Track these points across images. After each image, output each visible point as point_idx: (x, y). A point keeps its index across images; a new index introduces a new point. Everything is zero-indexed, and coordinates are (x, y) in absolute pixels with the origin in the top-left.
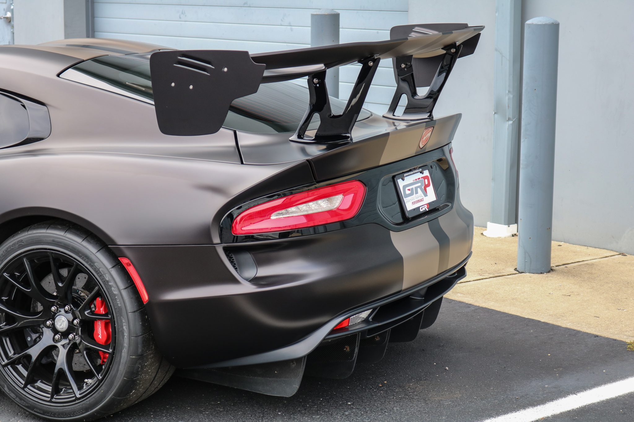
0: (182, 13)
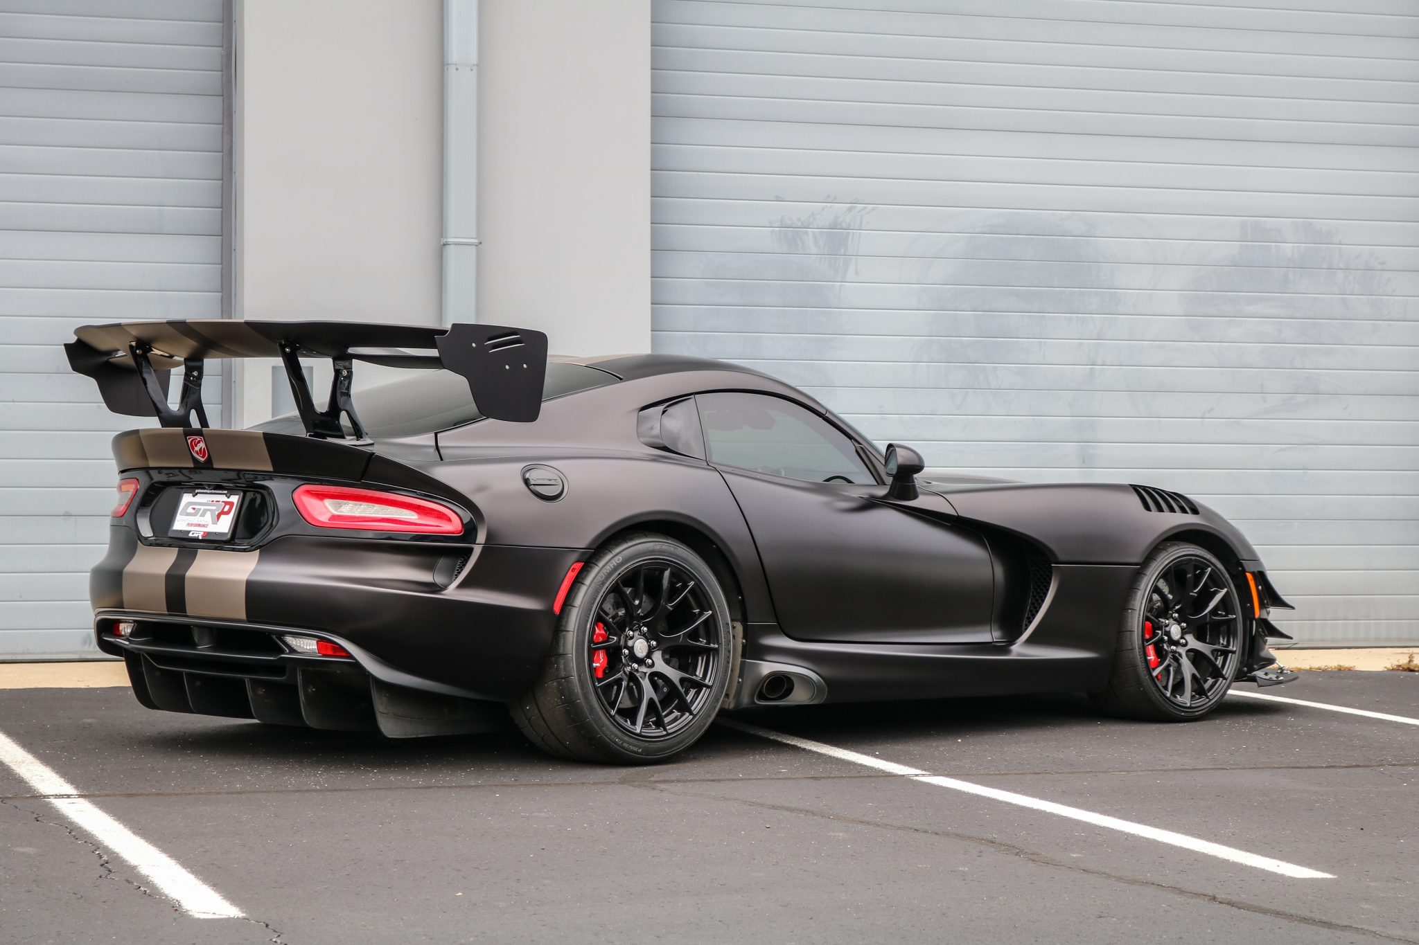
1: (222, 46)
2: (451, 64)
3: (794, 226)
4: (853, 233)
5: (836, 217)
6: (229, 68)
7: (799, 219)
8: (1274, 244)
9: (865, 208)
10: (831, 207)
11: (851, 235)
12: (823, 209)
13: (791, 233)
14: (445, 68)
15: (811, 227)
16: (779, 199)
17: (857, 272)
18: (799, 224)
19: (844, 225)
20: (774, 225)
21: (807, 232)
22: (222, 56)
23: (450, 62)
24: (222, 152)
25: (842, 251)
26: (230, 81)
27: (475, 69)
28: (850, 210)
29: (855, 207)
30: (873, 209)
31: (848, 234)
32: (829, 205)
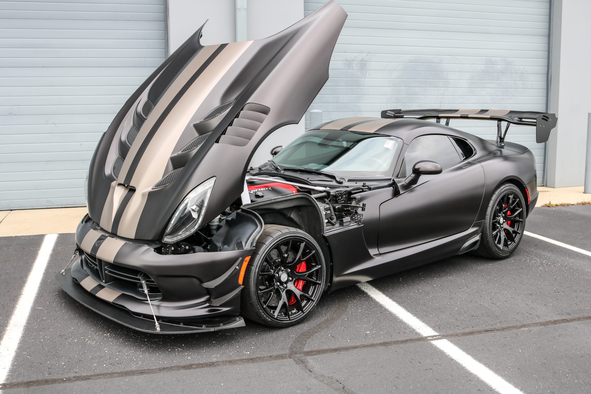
1: (164, 5)
2: (238, 9)
4: (368, 63)
5: (363, 58)
6: (166, 12)
7: (351, 59)
8: (495, 66)
9: (372, 55)
10: (361, 55)
11: (367, 64)
12: (359, 55)
13: (349, 63)
14: (236, 10)
15: (355, 61)
16: (345, 52)
17: (369, 75)
18: (351, 60)
19: (365, 60)
20: (343, 61)
21: (354, 63)
22: (164, 8)
23: (237, 8)
24: (165, 40)
25: (365, 69)
26: (167, 16)
27: (246, 10)
28: (367, 55)
29: (369, 54)
30: (374, 55)
31: (366, 63)
32: (360, 54)
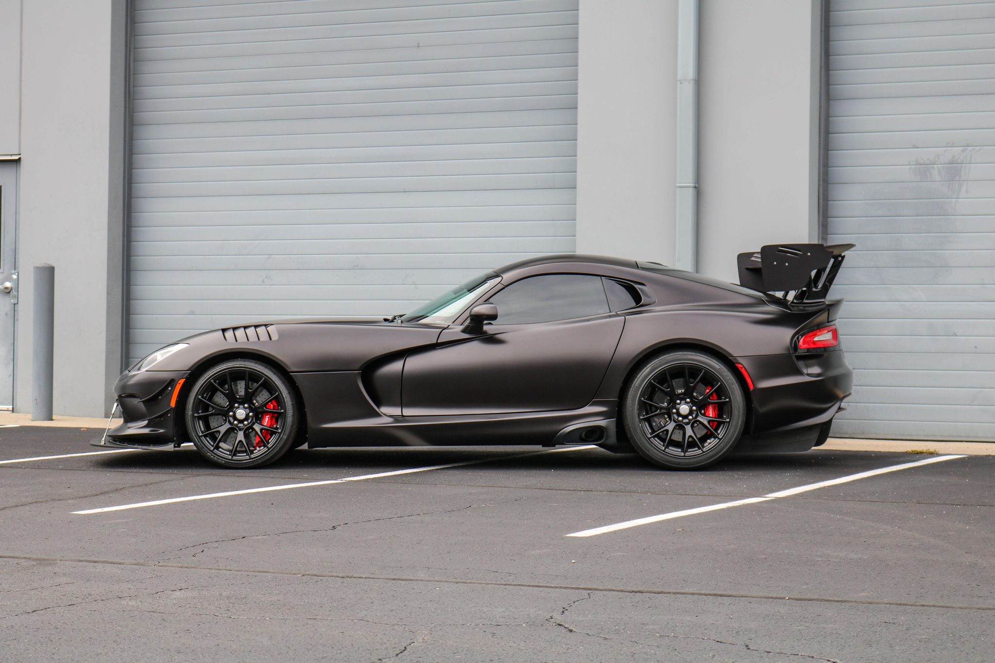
0: (267, 277)
3: (925, 163)
4: (965, 166)
5: (954, 156)
7: (928, 159)
9: (974, 149)
10: (950, 150)
11: (964, 168)
12: (945, 151)
13: (923, 169)
15: (936, 163)
16: (915, 147)
17: (967, 192)
18: (928, 162)
19: (959, 161)
20: (911, 164)
21: (933, 168)
25: (957, 178)
28: (963, 151)
29: (966, 149)
30: (980, 150)
31: (962, 167)
32: (949, 148)
